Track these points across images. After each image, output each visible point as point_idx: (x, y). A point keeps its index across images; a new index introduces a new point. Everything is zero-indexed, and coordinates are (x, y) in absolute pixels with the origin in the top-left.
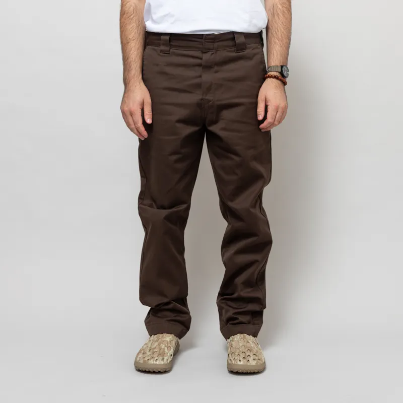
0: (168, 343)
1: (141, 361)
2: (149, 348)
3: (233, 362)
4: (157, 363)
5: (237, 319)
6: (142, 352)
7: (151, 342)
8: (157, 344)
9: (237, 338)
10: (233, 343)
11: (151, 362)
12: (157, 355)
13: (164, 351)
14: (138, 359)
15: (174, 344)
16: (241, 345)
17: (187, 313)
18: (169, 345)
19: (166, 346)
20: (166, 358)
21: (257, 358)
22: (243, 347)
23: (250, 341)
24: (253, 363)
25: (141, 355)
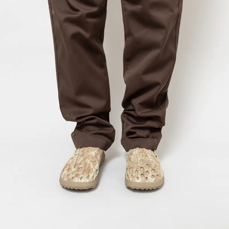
0: (93, 157)
1: (66, 179)
2: (74, 164)
3: (131, 179)
4: (82, 181)
5: (135, 133)
6: (67, 167)
7: (77, 156)
8: (82, 158)
9: (136, 152)
10: (132, 157)
11: (76, 180)
12: (82, 171)
13: (89, 167)
14: (63, 176)
15: (99, 157)
16: (139, 159)
17: (111, 126)
18: (95, 160)
19: (91, 161)
20: (91, 175)
21: (156, 174)
22: (142, 162)
23: (148, 155)
24: (151, 180)
25: (65, 172)
